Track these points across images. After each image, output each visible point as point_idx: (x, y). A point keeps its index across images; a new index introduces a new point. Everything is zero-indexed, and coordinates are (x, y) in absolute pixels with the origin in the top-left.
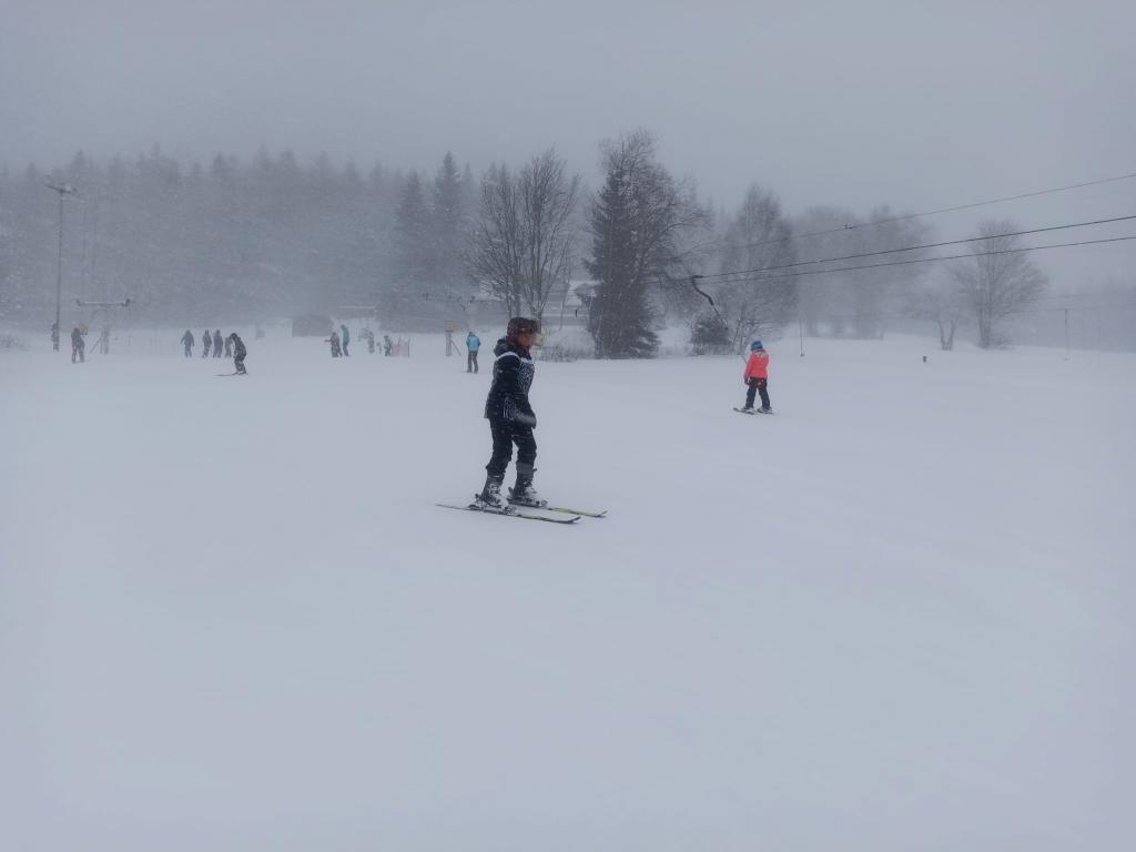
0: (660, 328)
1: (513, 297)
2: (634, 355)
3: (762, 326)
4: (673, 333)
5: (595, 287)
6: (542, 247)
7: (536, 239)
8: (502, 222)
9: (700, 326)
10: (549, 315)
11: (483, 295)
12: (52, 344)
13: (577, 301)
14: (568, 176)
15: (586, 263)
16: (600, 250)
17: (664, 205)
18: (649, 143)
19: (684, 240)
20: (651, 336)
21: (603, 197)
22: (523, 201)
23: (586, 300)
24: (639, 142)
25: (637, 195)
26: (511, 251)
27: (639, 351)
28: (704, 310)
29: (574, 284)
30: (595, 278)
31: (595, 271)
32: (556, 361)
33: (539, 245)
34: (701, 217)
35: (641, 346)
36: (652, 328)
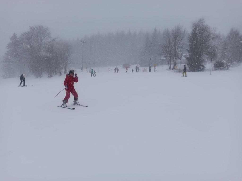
0: (205, 64)
1: (169, 58)
2: (198, 71)
3: (233, 63)
4: (209, 65)
5: (189, 55)
6: (177, 47)
7: (175, 45)
8: (168, 42)
9: (216, 63)
10: (178, 62)
11: (162, 58)
12: (81, 71)
13: (185, 59)
14: (183, 30)
15: (187, 50)
16: (191, 46)
17: (208, 34)
18: (204, 20)
19: (212, 42)
20: (203, 66)
21: (191, 34)
22: (172, 37)
23: (187, 58)
24: (201, 20)
25: (200, 33)
26: (169, 48)
27: (200, 70)
28: (217, 59)
29: (184, 55)
30: (189, 53)
31: (189, 51)
32: (179, 72)
33: (176, 46)
34: (218, 37)
35: (201, 69)
36: (204, 64)
